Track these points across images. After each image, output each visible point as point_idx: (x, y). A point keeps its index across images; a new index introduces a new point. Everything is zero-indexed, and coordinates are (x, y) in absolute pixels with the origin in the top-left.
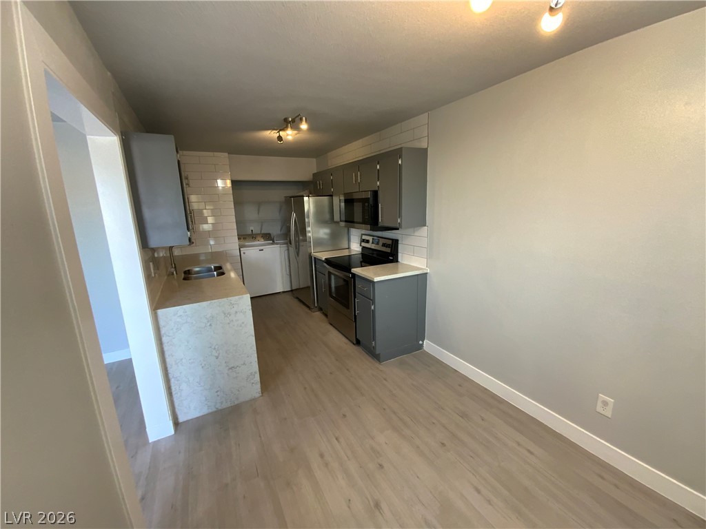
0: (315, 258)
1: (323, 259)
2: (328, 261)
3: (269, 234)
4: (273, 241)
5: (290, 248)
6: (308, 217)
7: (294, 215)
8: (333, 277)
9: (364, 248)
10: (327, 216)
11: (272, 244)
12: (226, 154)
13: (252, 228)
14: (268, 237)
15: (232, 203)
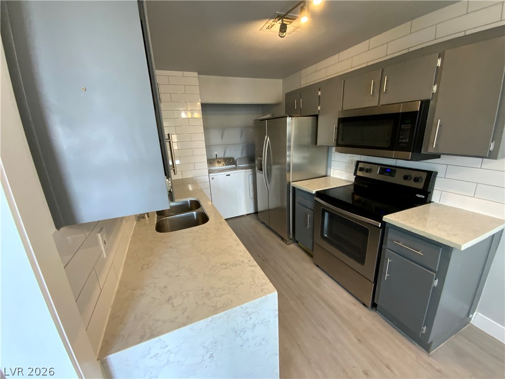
0: (294, 188)
1: (314, 192)
2: (320, 194)
3: (233, 158)
4: (236, 166)
5: (258, 175)
6: (290, 141)
7: (267, 139)
8: (326, 214)
9: (358, 178)
10: (308, 140)
11: (235, 169)
12: (196, 74)
13: (216, 153)
14: (230, 161)
15: (202, 128)
